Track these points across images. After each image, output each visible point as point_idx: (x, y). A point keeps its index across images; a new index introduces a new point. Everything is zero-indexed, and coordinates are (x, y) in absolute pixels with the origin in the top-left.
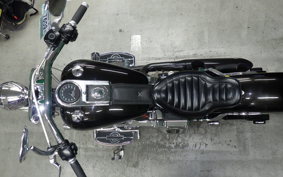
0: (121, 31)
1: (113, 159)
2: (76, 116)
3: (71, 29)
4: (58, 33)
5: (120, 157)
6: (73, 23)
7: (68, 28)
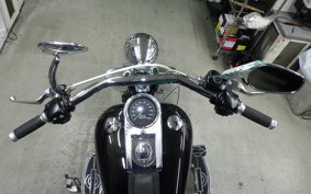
0: (241, 184)
1: (67, 177)
2: (112, 123)
3: (233, 106)
4: (224, 87)
5: (69, 187)
6: (243, 107)
7: (234, 102)
